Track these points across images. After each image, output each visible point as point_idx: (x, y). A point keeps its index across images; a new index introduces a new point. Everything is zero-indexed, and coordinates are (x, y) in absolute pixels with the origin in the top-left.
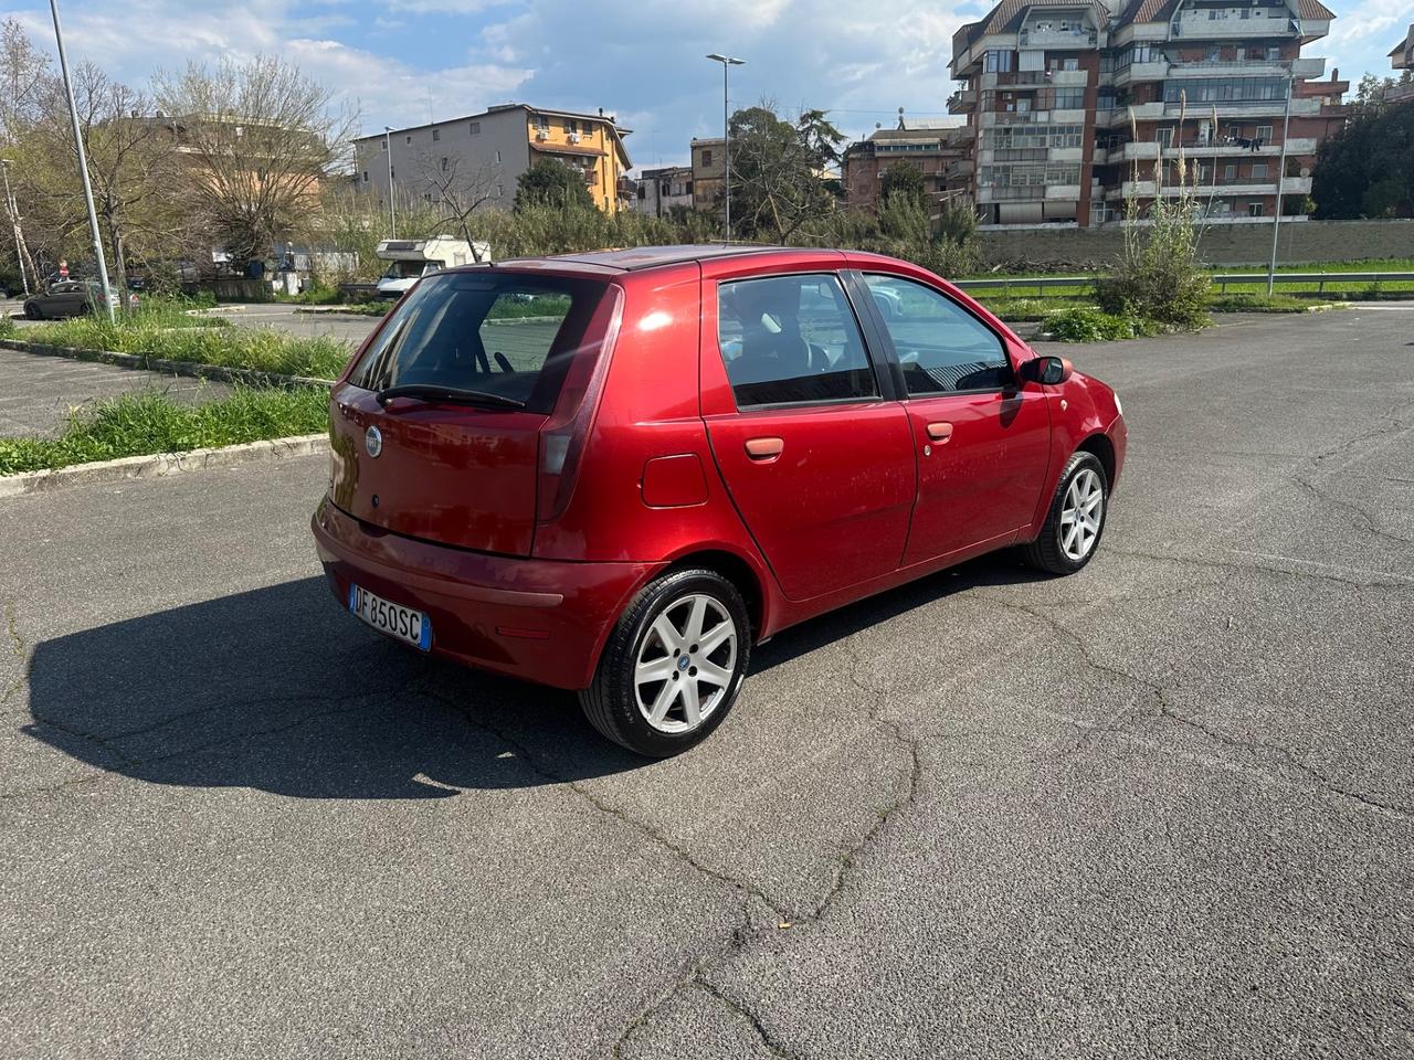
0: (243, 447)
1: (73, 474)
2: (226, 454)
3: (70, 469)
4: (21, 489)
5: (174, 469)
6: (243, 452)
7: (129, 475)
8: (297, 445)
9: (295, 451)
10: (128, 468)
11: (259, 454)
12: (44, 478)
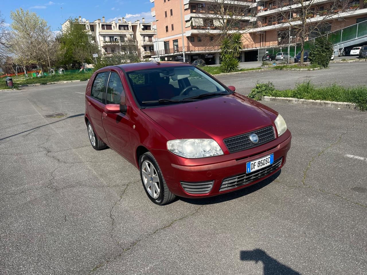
0: (314, 101)
1: (278, 99)
2: (308, 102)
3: (278, 98)
4: (270, 100)
5: (296, 103)
6: (312, 102)
7: (287, 102)
8: (328, 104)
9: (326, 105)
10: (287, 100)
11: (316, 103)
12: (273, 99)
